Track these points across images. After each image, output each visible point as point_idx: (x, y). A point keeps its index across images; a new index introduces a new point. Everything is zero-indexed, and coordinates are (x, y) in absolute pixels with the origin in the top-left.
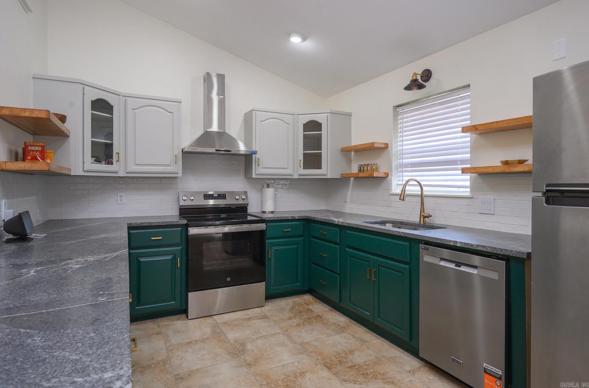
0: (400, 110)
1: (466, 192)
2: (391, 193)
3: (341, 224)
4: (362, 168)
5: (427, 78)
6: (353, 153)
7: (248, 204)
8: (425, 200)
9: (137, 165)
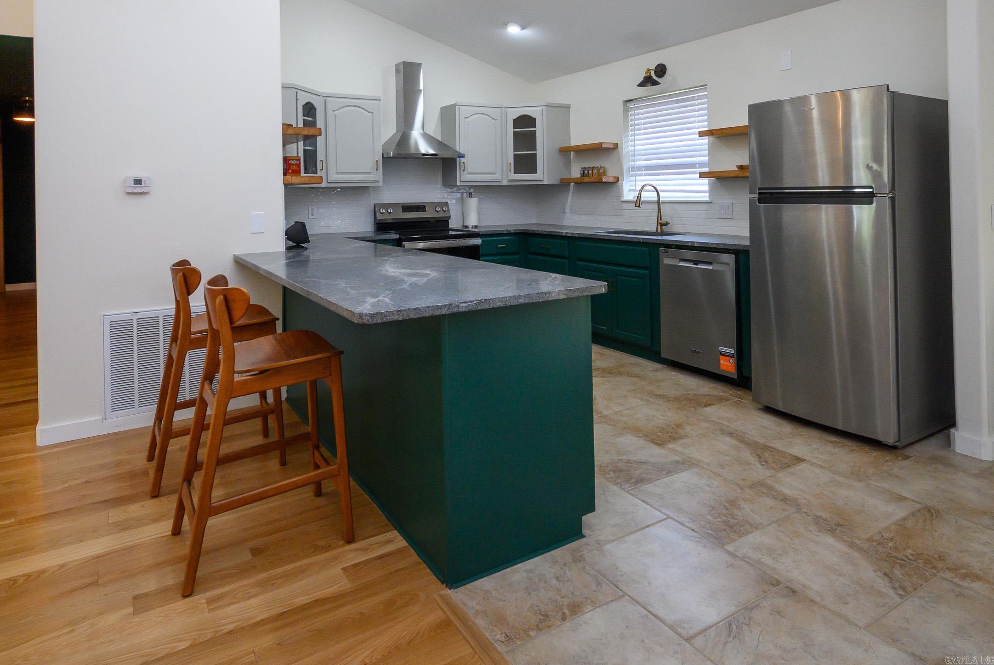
0: (631, 105)
1: (705, 197)
2: (622, 200)
3: (571, 235)
4: (586, 172)
5: (661, 73)
6: (572, 153)
7: (449, 218)
8: (662, 207)
9: (338, 173)
